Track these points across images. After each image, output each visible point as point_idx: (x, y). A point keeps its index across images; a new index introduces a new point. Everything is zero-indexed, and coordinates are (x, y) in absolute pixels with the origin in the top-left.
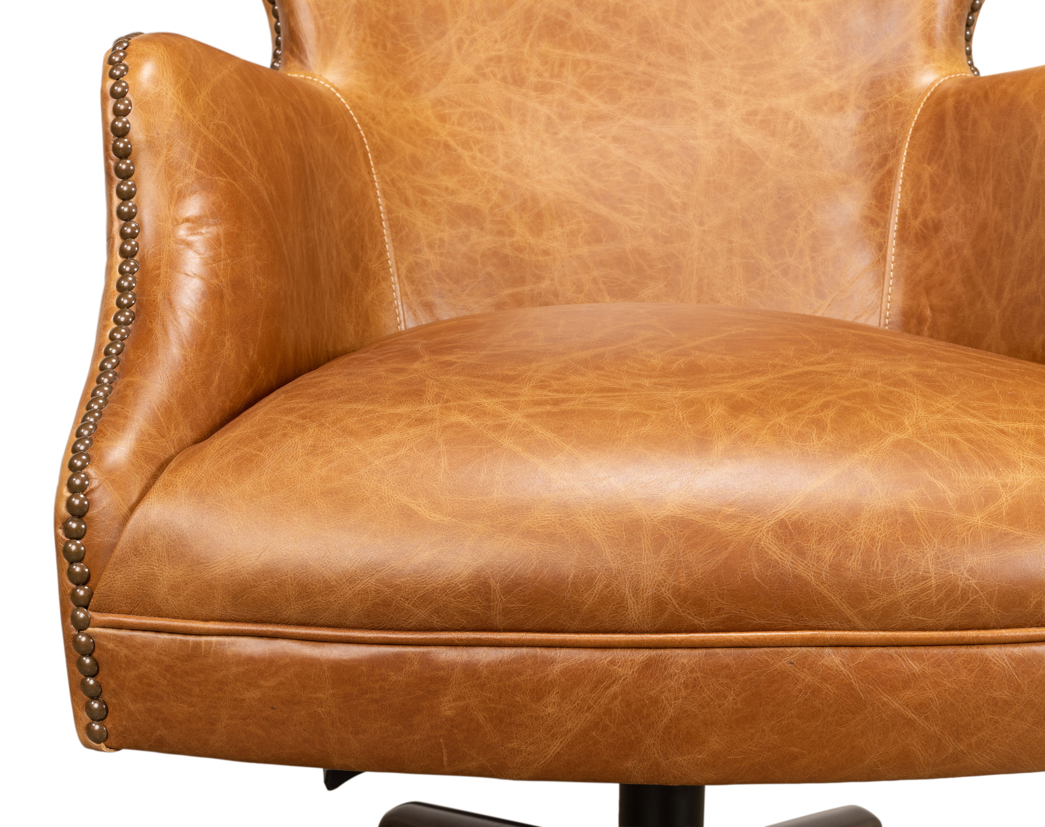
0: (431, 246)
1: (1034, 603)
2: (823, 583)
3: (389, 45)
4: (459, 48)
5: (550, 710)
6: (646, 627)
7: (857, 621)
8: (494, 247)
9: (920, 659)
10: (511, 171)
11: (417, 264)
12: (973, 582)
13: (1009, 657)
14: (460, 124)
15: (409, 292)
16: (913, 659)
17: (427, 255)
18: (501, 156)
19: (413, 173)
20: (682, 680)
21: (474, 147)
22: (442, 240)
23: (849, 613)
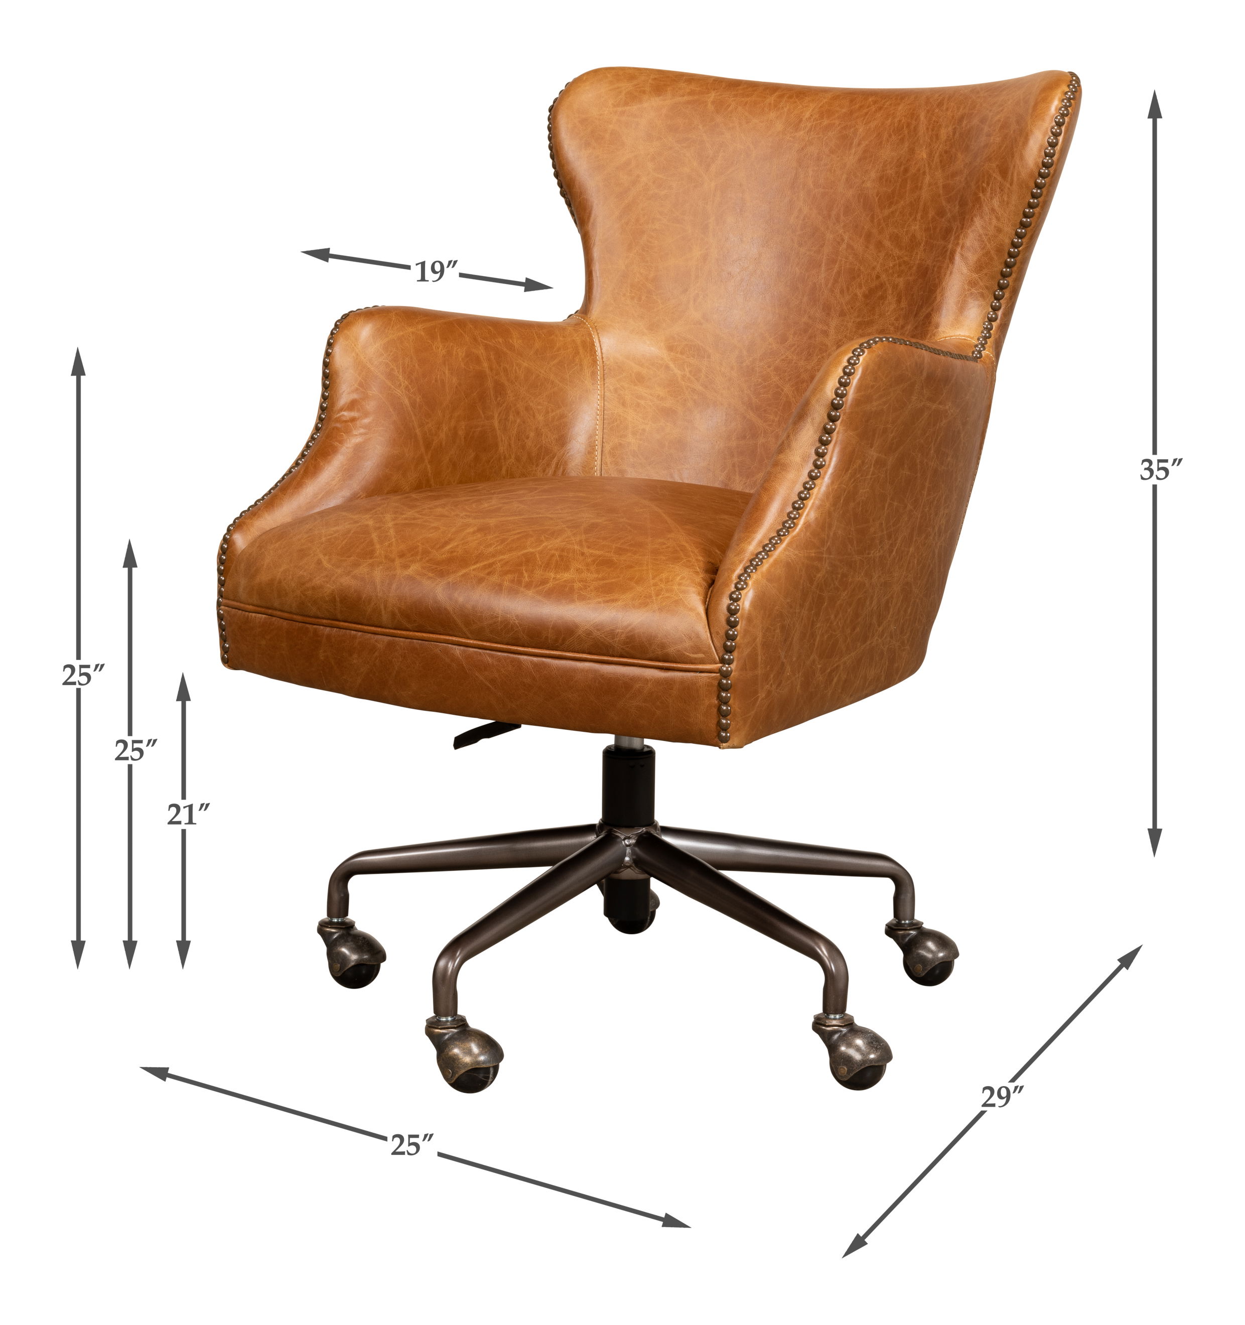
0: (634, 433)
1: (544, 637)
2: (455, 613)
3: (643, 298)
4: (695, 300)
5: (355, 661)
6: (390, 626)
7: (469, 635)
8: (680, 437)
9: (492, 656)
10: (706, 387)
11: (620, 444)
12: (517, 622)
13: (531, 662)
14: (682, 353)
15: (609, 463)
16: (489, 656)
17: (631, 439)
18: (703, 376)
19: (635, 385)
20: (400, 653)
21: (686, 369)
22: (644, 430)
23: (465, 630)
